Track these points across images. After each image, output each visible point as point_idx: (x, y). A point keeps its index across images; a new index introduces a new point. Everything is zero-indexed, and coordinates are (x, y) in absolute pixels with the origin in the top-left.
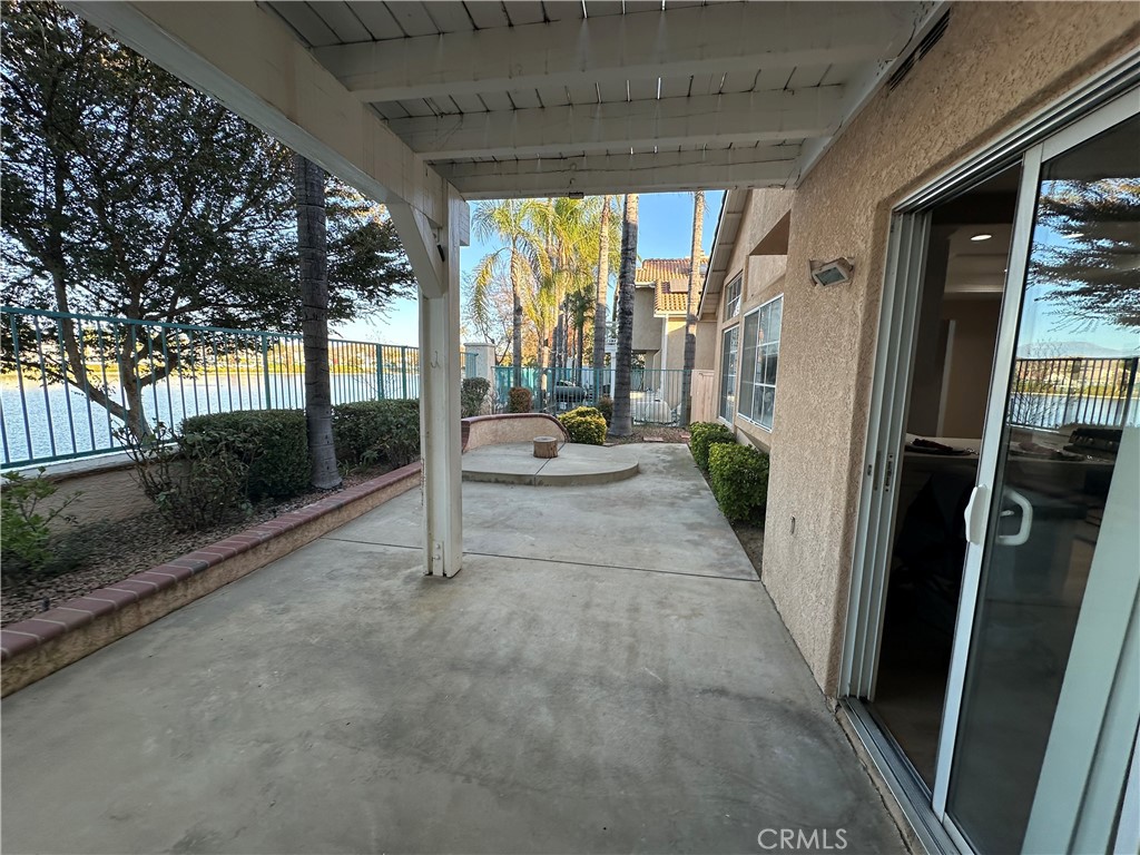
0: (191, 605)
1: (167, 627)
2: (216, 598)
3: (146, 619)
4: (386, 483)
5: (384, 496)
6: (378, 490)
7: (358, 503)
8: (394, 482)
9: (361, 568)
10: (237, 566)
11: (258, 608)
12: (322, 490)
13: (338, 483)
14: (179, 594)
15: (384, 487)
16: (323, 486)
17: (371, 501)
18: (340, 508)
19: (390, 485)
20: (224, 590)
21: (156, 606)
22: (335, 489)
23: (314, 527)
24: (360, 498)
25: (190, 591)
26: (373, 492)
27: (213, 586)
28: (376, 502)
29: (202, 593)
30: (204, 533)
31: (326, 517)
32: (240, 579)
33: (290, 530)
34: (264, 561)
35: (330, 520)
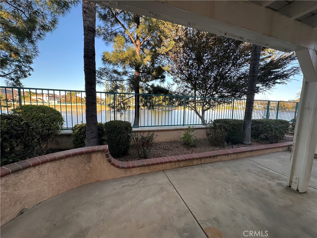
0: (213, 163)
1: (209, 166)
2: (219, 164)
3: (206, 162)
4: (268, 147)
5: (267, 151)
6: (265, 149)
7: (258, 151)
8: (272, 148)
9: (259, 172)
10: (224, 158)
11: (228, 171)
12: (245, 144)
13: (250, 143)
14: (212, 159)
15: (268, 149)
16: (246, 143)
17: (262, 152)
18: (252, 151)
19: (270, 148)
20: (220, 162)
21: (208, 160)
22: (249, 144)
23: (243, 154)
24: (259, 150)
25: (214, 160)
26: (263, 149)
27: (218, 161)
28: (264, 153)
29: (216, 161)
30: (216, 147)
31: (247, 153)
32: (224, 161)
33: (237, 153)
34: (229, 159)
35: (248, 154)
